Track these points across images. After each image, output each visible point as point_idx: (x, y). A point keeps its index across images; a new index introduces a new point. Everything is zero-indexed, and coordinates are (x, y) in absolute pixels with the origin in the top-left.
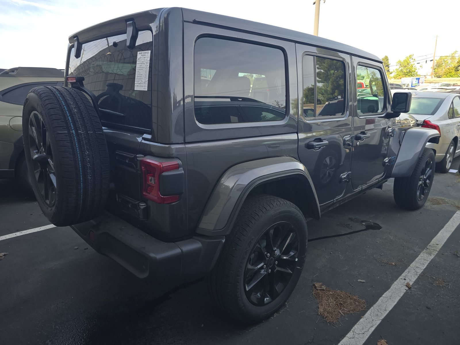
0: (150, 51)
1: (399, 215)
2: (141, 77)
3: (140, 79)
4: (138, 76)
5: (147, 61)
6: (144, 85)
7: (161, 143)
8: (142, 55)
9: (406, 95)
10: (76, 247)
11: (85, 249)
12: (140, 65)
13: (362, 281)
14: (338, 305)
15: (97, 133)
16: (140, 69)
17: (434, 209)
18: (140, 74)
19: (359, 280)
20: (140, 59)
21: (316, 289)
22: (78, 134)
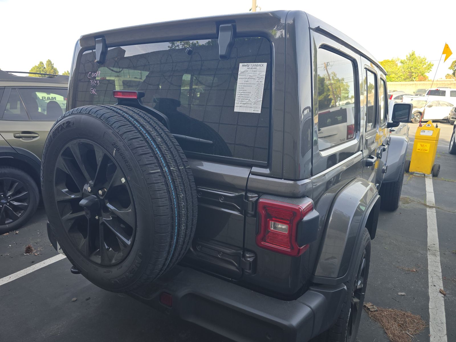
0: (265, 64)
1: (385, 217)
2: (248, 96)
3: (247, 98)
4: (242, 94)
5: (259, 76)
6: (255, 106)
7: (285, 179)
8: (248, 68)
9: (408, 106)
10: (74, 299)
11: (87, 300)
12: (246, 80)
13: (403, 294)
14: (401, 326)
15: (187, 168)
16: (245, 85)
17: (407, 208)
18: (244, 91)
19: (400, 294)
20: (245, 72)
21: (370, 310)
22: (170, 172)
